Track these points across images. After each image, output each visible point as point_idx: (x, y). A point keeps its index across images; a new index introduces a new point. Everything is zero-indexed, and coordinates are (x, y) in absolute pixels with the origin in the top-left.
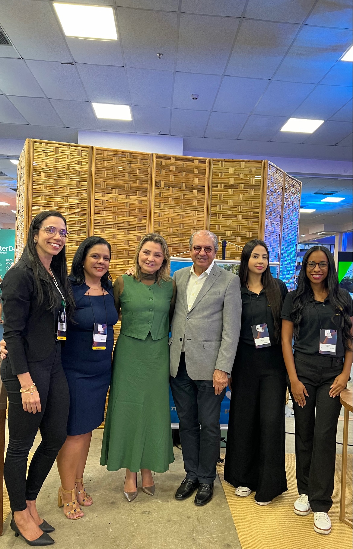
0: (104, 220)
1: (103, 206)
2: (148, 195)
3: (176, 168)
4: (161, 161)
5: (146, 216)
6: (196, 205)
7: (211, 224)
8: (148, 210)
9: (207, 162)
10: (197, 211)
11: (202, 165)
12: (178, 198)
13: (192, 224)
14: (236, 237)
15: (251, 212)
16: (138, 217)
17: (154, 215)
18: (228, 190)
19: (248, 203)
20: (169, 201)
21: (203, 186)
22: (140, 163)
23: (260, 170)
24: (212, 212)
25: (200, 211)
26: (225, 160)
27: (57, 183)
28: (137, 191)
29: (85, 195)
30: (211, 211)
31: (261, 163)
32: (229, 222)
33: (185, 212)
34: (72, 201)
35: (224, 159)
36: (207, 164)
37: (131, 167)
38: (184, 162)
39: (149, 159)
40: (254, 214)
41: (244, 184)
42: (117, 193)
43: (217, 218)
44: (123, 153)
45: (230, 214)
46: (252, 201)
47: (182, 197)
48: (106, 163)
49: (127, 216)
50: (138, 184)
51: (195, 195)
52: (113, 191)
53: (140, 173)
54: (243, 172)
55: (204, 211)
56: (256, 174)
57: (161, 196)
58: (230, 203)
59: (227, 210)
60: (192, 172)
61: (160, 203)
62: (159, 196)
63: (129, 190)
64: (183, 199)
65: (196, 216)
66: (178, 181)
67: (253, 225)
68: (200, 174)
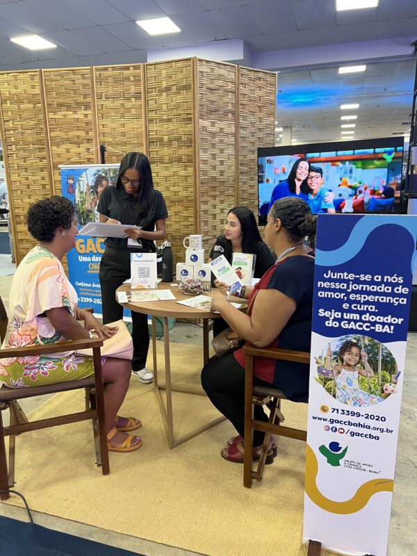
0: (58, 137)
1: (56, 124)
2: (92, 108)
3: (114, 79)
4: (100, 73)
5: (92, 129)
6: (135, 113)
8: (93, 123)
10: (136, 118)
11: (137, 71)
12: (118, 108)
13: (133, 133)
14: (173, 141)
15: (184, 114)
16: (86, 130)
18: (162, 94)
19: (181, 105)
21: (140, 93)
22: (82, 78)
23: (190, 69)
24: (149, 118)
25: (139, 118)
28: (82, 106)
31: (190, 61)
32: (165, 127)
33: (124, 121)
36: (142, 70)
37: (74, 83)
40: (187, 116)
41: (176, 85)
42: (66, 110)
43: (154, 124)
45: (165, 118)
46: (184, 102)
48: (53, 84)
49: (76, 130)
50: (82, 99)
51: (133, 103)
52: (62, 109)
53: (83, 88)
54: (174, 73)
55: (142, 118)
56: (187, 73)
58: (164, 107)
59: (163, 115)
60: (129, 80)
61: (102, 114)
63: (75, 106)
65: (135, 124)
66: (117, 91)
67: (187, 127)
68: (135, 80)
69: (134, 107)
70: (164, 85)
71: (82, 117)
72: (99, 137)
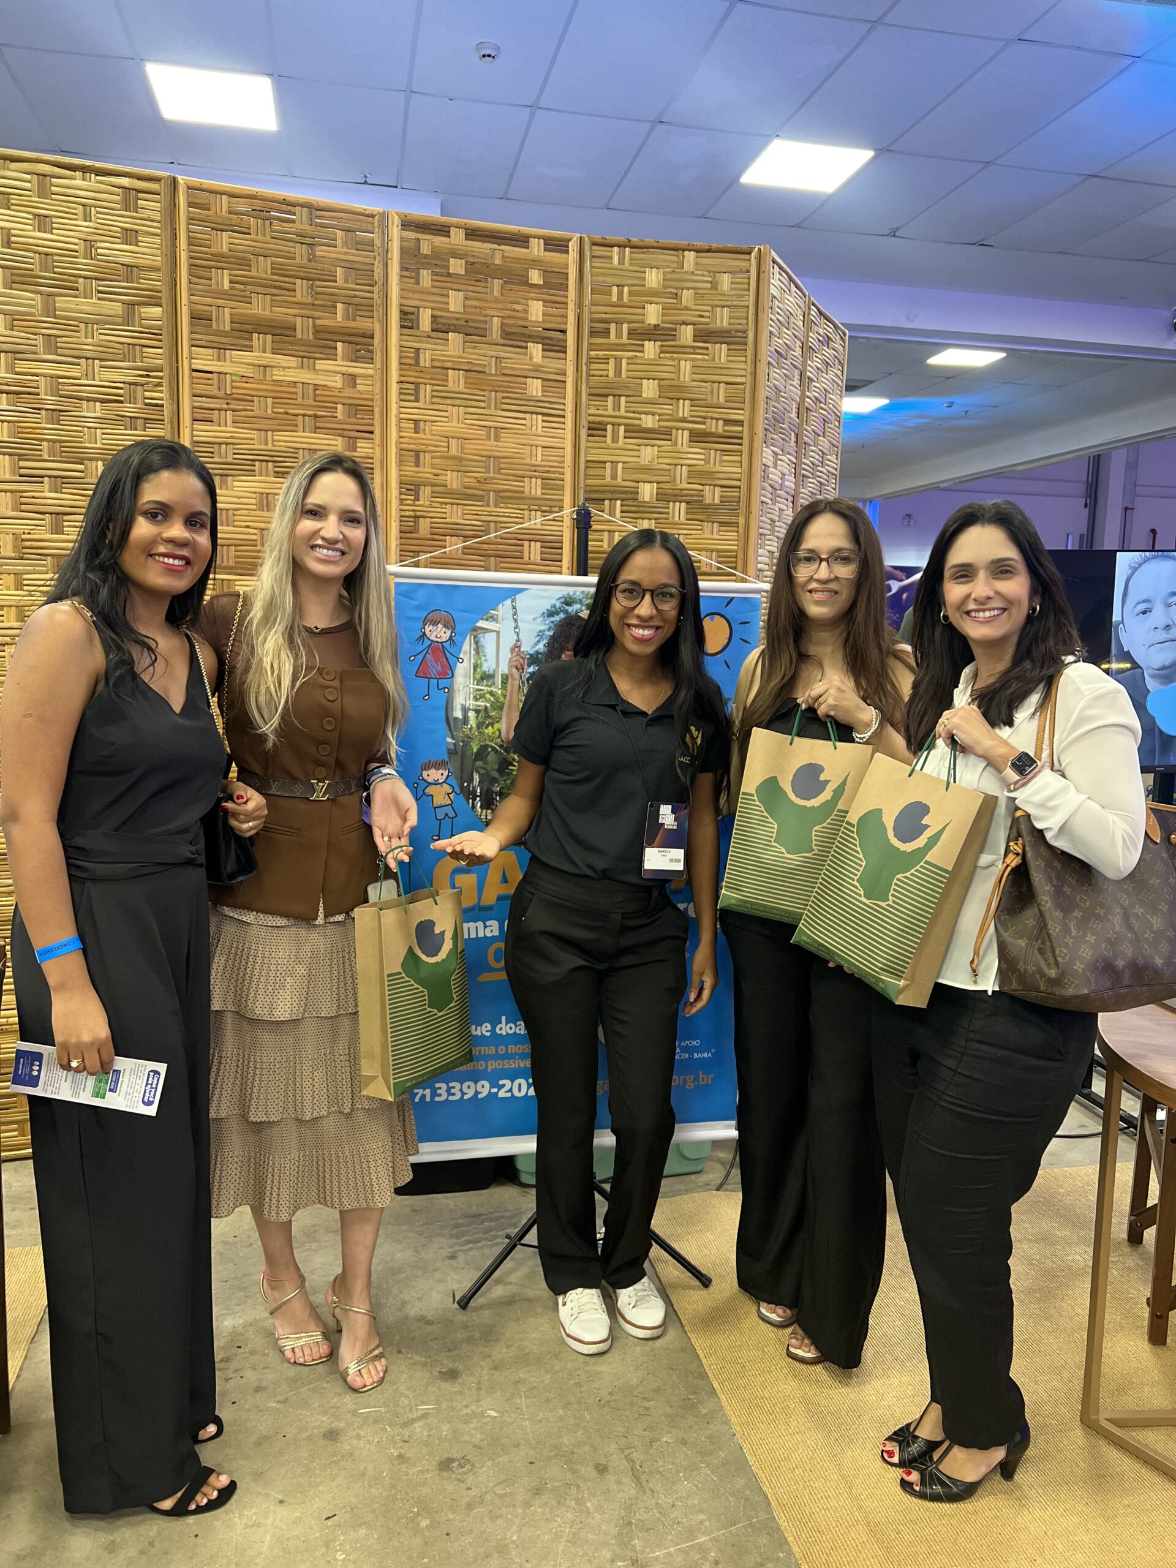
0: (227, 444)
1: (221, 394)
2: (378, 357)
3: (469, 267)
4: (418, 240)
5: (372, 433)
6: (540, 394)
7: (587, 461)
8: (377, 410)
9: (573, 246)
10: (544, 414)
11: (555, 257)
12: (478, 369)
13: (528, 461)
14: (671, 503)
15: (717, 419)
16: (346, 433)
17: (400, 429)
18: (643, 345)
19: (708, 390)
20: (447, 381)
21: (561, 331)
22: (345, 244)
23: (746, 281)
24: (591, 418)
25: (552, 415)
26: (632, 244)
27: (50, 310)
28: (339, 345)
29: (156, 356)
30: (589, 415)
31: (747, 257)
32: (648, 454)
33: (502, 418)
34: (108, 375)
35: (629, 241)
36: (573, 256)
37: (315, 256)
38: (495, 246)
39: (376, 230)
40: (726, 428)
41: (694, 324)
42: (269, 347)
43: (609, 440)
44: (284, 208)
45: (650, 425)
46: (720, 383)
47: (489, 364)
48: (224, 242)
49: (307, 429)
50: (339, 319)
51: (535, 360)
52: (255, 343)
53: (346, 281)
54: (689, 285)
55: (564, 417)
56: (733, 292)
57: (422, 364)
58: (649, 389)
59: (640, 413)
60: (525, 282)
61: (417, 385)
62: (412, 362)
63: (311, 337)
64: (494, 372)
65: (540, 431)
66: (477, 311)
67: (724, 464)
68: (547, 285)
69: (537, 371)
70: (653, 315)
71: (337, 382)
72: (401, 463)
